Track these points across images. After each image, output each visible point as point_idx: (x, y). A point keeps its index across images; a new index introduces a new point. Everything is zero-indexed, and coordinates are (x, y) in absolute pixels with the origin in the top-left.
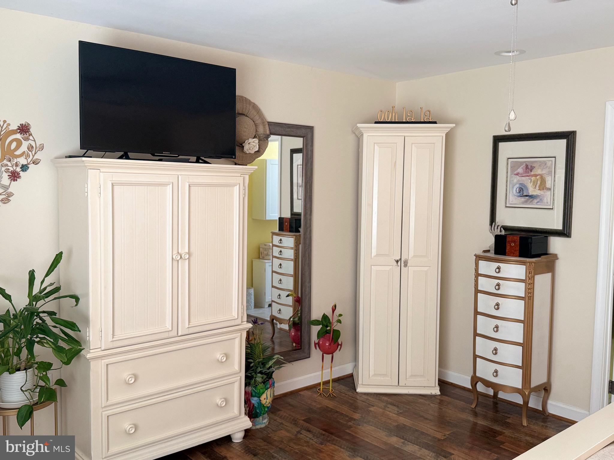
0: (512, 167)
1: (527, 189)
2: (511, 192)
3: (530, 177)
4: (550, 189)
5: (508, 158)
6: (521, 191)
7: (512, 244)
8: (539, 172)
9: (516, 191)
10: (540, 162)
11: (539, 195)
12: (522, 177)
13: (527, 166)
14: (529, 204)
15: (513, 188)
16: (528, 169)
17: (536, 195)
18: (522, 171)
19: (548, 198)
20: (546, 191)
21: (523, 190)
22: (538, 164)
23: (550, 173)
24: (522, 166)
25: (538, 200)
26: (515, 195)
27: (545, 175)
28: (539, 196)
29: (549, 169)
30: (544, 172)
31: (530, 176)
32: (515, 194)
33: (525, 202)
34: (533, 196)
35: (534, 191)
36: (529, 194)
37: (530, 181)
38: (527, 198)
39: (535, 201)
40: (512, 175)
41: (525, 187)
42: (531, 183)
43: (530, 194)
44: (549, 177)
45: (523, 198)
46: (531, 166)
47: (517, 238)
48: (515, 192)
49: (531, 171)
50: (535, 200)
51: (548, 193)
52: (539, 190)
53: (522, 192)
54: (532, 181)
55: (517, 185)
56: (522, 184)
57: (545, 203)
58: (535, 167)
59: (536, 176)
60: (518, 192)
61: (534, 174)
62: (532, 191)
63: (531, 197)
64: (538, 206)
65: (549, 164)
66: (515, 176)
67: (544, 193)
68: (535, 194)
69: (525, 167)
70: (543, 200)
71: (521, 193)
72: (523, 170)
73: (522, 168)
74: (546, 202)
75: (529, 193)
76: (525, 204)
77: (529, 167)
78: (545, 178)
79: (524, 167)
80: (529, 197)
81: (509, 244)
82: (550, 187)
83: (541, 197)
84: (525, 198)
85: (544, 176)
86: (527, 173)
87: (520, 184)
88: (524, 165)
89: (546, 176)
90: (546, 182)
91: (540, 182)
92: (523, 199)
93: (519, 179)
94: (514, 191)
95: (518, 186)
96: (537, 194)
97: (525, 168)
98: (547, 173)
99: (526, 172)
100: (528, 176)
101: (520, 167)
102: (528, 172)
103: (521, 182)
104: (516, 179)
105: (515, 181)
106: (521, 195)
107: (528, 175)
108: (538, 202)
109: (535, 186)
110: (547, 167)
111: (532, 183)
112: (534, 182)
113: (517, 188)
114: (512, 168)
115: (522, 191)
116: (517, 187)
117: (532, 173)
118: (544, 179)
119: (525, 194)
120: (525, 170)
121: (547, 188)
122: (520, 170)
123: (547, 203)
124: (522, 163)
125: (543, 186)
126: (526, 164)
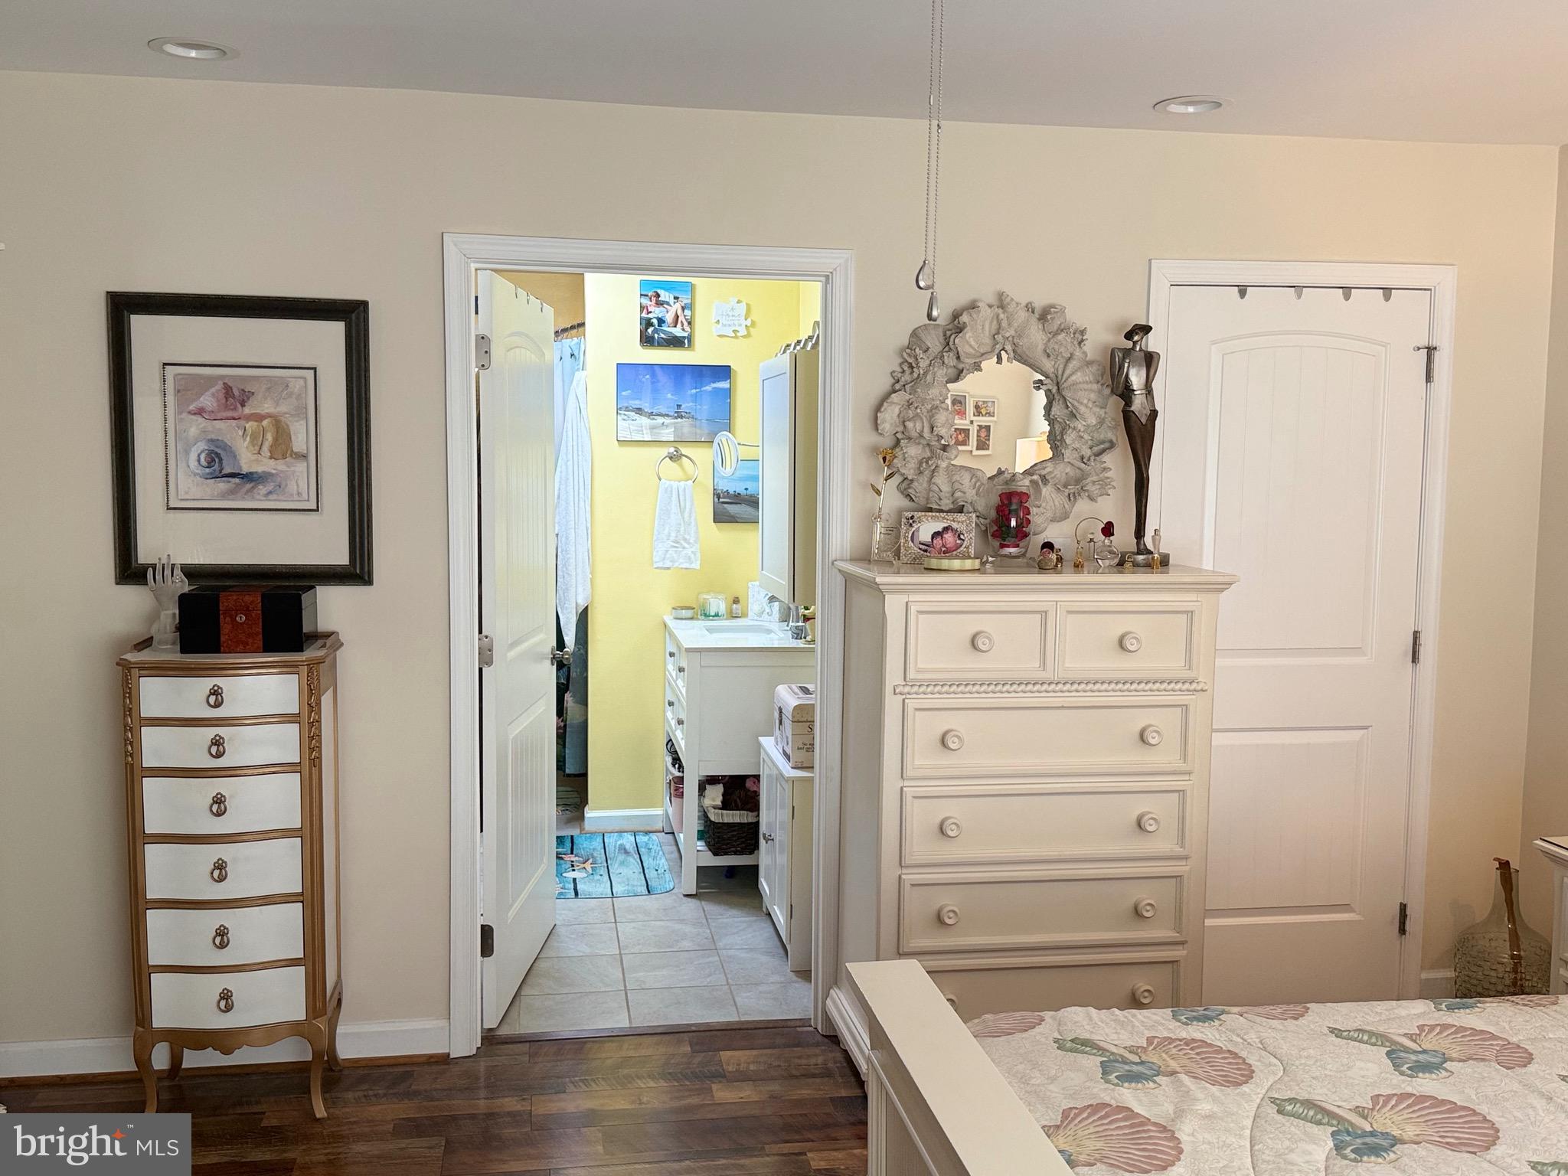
0: (179, 391)
1: (235, 456)
2: (182, 465)
3: (242, 422)
4: (305, 457)
5: (165, 364)
6: (213, 460)
7: (238, 619)
8: (267, 407)
9: (199, 461)
10: (269, 379)
11: (274, 472)
12: (215, 420)
13: (228, 390)
14: (243, 499)
15: (187, 452)
16: (233, 397)
17: (264, 472)
18: (215, 405)
19: (299, 482)
20: (292, 461)
21: (221, 460)
22: (265, 386)
23: (300, 412)
24: (213, 390)
25: (270, 487)
26: (195, 474)
27: (286, 418)
28: (271, 475)
29: (297, 399)
30: (283, 408)
31: (239, 418)
32: (197, 471)
33: (231, 493)
34: (255, 476)
35: (257, 460)
36: (241, 470)
37: (241, 433)
38: (237, 480)
39: (262, 490)
40: (181, 413)
41: (226, 447)
42: (245, 440)
43: (245, 470)
44: (302, 422)
45: (224, 482)
46: (243, 390)
47: (254, 600)
48: (196, 463)
49: (243, 405)
50: (261, 487)
51: (300, 467)
52: (271, 458)
53: (217, 464)
54: (249, 431)
55: (199, 444)
56: (218, 440)
57: (292, 495)
58: (253, 393)
59: (259, 418)
60: (204, 463)
61: (252, 414)
62: (247, 460)
63: (248, 477)
64: (272, 503)
65: (296, 386)
66: (193, 417)
67: (288, 467)
68: (259, 469)
69: (224, 391)
70: (286, 485)
71: (216, 467)
72: (218, 401)
73: (213, 395)
74: (295, 492)
75: (240, 468)
76: (230, 497)
77: (236, 393)
78: (287, 425)
79: (218, 391)
80: (242, 478)
81: (228, 619)
82: (305, 452)
83: (279, 479)
84: (229, 482)
85: (282, 419)
86: (232, 410)
87: (212, 441)
88: (220, 386)
89: (290, 419)
90: (290, 438)
91: (273, 439)
92: (222, 485)
93: (205, 427)
94: (193, 463)
95: (202, 446)
96: (267, 469)
97: (221, 395)
98: (293, 413)
99: (226, 407)
100: (234, 419)
101: (206, 391)
102: (232, 407)
103: (213, 437)
104: (195, 427)
105: (193, 431)
106: (217, 474)
107: (235, 415)
108: (270, 493)
109: (257, 448)
110: (290, 395)
111: (248, 439)
112: (254, 437)
113: (202, 452)
114: (179, 394)
115: (217, 460)
116: (202, 448)
117: (247, 410)
118: (285, 427)
119: (227, 470)
120: (224, 400)
121: (296, 454)
122: (207, 401)
123: (299, 494)
124: (211, 380)
125: (282, 447)
126: (224, 383)
